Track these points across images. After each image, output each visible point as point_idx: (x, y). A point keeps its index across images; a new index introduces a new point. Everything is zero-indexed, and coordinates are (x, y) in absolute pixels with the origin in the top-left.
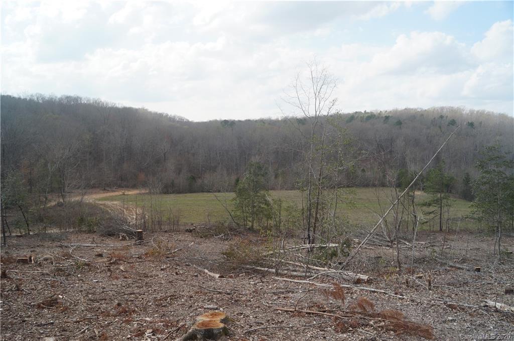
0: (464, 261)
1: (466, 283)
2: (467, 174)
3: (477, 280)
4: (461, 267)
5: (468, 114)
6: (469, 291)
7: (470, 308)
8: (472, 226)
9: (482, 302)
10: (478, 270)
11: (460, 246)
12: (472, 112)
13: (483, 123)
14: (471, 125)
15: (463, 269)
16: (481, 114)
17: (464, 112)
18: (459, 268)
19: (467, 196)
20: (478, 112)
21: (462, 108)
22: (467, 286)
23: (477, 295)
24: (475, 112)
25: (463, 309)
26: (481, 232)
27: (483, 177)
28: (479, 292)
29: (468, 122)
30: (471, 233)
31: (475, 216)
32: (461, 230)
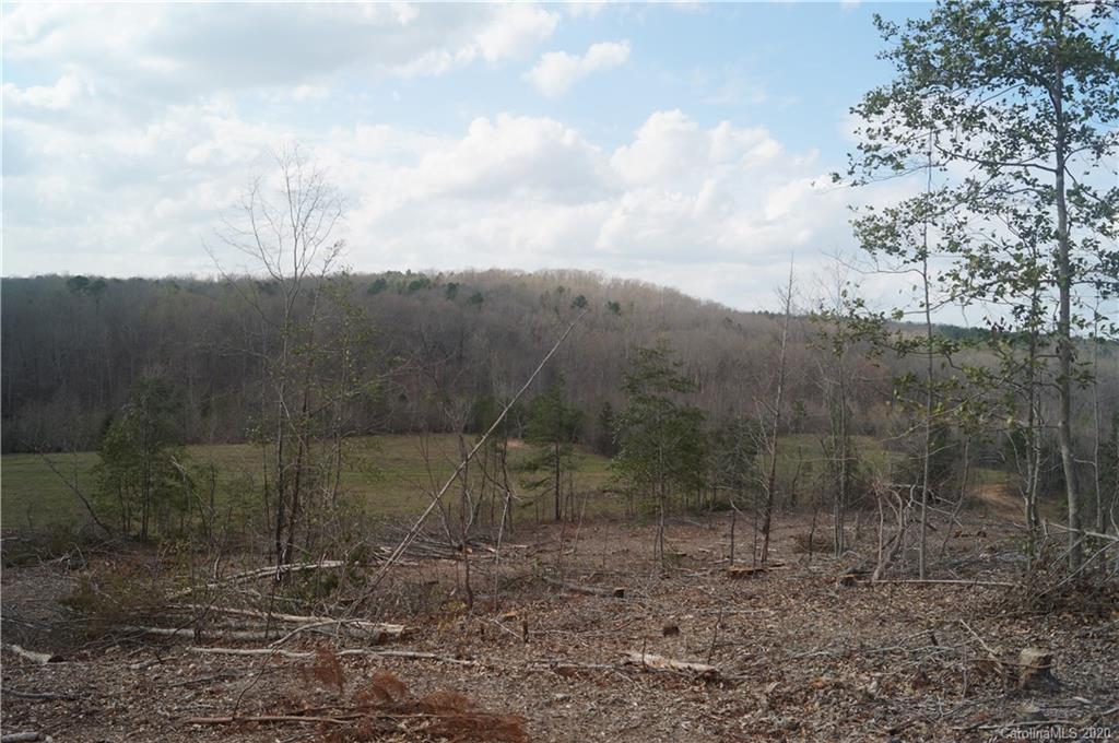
0: (599, 577)
1: (596, 623)
2: (607, 403)
3: (616, 614)
4: (590, 590)
5: (609, 287)
6: (601, 638)
7: (598, 670)
8: (616, 507)
9: (622, 655)
10: (620, 594)
11: (593, 549)
12: (616, 282)
13: (636, 305)
14: (615, 307)
15: (593, 594)
16: (633, 289)
17: (602, 283)
18: (587, 593)
19: (606, 448)
20: (627, 282)
21: (598, 273)
22: (599, 627)
23: (615, 642)
24: (623, 283)
25: (586, 674)
26: (631, 517)
27: (633, 410)
28: (619, 636)
29: (610, 303)
30: (614, 521)
31: (622, 487)
32: (596, 517)
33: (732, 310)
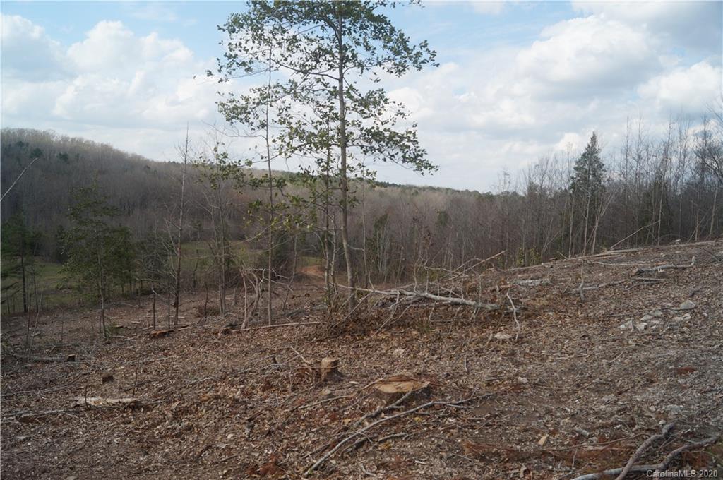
0: (58, 349)
1: (54, 381)
2: (61, 227)
3: (68, 373)
4: (50, 359)
5: (60, 142)
6: (57, 391)
7: (54, 414)
8: (68, 299)
9: (71, 401)
10: (72, 359)
11: (53, 330)
12: (65, 139)
13: (81, 156)
14: (64, 157)
15: (52, 362)
16: (78, 143)
17: (54, 140)
18: (47, 362)
19: (60, 258)
20: (73, 140)
21: (51, 132)
22: (56, 384)
23: (67, 393)
24: (70, 140)
25: (44, 419)
26: (82, 306)
27: (76, 231)
28: (70, 389)
29: (60, 154)
30: (70, 309)
31: (74, 284)
32: (56, 307)
33: (150, 160)
